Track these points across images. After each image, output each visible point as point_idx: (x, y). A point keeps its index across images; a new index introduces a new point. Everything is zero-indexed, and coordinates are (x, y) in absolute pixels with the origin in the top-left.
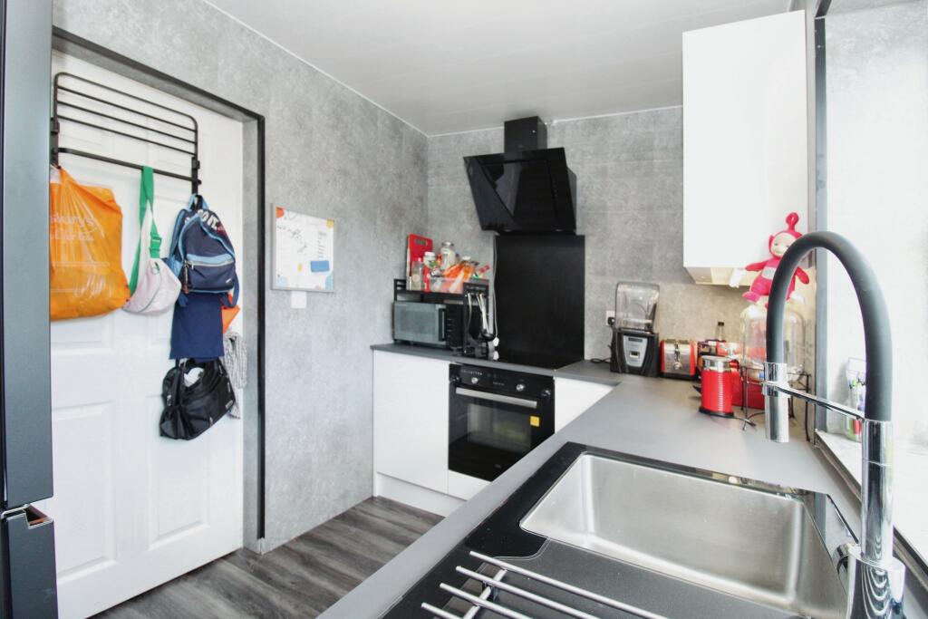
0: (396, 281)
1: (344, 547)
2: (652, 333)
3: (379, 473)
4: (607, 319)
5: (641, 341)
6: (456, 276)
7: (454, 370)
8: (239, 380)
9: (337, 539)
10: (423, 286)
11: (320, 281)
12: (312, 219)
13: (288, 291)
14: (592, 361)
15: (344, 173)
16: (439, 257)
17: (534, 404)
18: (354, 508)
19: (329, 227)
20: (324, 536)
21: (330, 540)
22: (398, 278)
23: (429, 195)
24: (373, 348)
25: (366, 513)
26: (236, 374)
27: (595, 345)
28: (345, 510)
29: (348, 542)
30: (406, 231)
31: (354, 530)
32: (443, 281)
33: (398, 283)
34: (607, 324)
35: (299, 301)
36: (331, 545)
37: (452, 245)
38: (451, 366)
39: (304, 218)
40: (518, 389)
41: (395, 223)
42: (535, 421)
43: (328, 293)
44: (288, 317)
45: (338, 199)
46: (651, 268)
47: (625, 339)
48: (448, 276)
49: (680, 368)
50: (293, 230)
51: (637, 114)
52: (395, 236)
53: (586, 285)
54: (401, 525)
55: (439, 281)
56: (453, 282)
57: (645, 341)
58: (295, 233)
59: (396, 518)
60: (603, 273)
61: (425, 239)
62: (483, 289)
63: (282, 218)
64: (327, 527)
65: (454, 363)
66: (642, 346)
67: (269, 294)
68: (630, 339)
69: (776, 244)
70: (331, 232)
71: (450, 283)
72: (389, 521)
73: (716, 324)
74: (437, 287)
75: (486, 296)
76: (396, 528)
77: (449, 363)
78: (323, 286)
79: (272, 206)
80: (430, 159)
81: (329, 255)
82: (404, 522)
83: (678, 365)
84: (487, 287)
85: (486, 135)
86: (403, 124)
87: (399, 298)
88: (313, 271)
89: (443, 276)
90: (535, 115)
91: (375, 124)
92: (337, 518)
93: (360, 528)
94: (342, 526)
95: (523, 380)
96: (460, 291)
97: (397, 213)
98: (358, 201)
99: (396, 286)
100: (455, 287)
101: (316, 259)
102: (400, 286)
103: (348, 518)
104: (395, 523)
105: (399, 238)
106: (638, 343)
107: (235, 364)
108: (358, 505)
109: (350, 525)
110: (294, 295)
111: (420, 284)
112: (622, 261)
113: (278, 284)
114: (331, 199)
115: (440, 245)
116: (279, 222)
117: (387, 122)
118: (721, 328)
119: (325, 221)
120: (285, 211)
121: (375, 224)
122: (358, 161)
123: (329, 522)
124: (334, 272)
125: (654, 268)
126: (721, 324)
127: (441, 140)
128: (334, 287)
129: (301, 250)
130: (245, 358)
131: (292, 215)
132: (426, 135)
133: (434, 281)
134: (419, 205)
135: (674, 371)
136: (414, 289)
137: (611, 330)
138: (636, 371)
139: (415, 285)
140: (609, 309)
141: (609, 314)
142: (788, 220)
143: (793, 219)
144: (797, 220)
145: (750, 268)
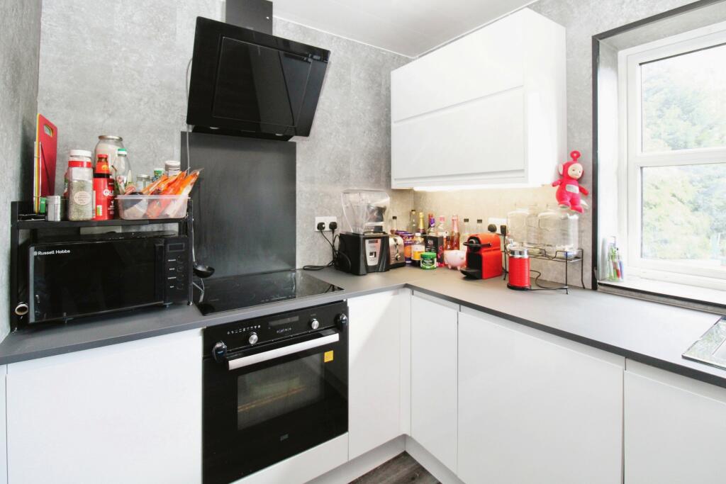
2: (383, 233)
4: (317, 226)
5: (377, 242)
6: (177, 191)
10: (96, 210)
27: (307, 252)
34: (317, 230)
46: (349, 176)
47: (367, 242)
53: (297, 193)
56: (173, 201)
57: (379, 241)
66: (377, 246)
68: (370, 242)
71: (167, 204)
74: (140, 210)
77: (200, 329)
83: (399, 256)
96: (183, 214)
106: (376, 244)
111: (90, 207)
135: (396, 262)
136: (74, 216)
137: (320, 234)
138: (374, 269)
139: (78, 211)
140: (318, 216)
141: (318, 220)
142: (572, 155)
143: (575, 155)
144: (578, 155)
145: (554, 185)
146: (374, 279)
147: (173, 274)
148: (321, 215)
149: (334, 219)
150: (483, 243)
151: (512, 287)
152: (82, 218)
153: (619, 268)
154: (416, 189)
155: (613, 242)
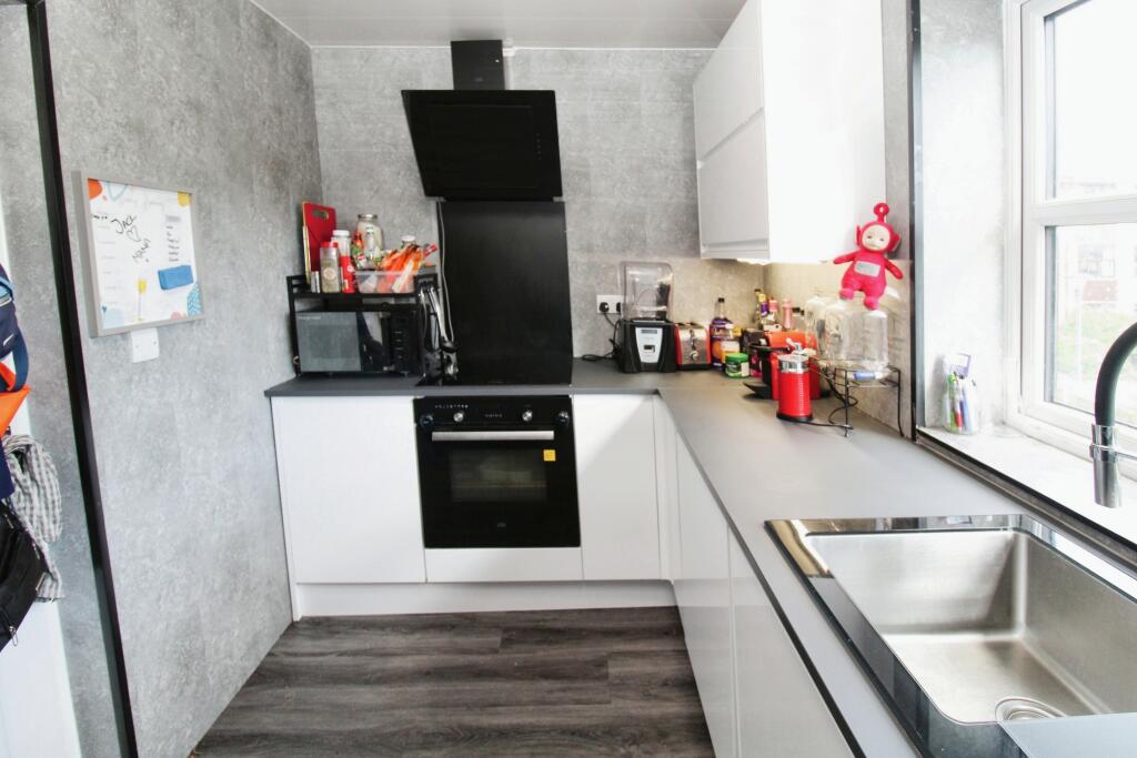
0: (289, 279)
1: (289, 730)
2: (667, 321)
3: (298, 584)
4: (598, 305)
5: (656, 332)
6: (401, 267)
7: (420, 408)
8: (49, 525)
9: (269, 722)
10: (341, 285)
11: (178, 302)
12: (153, 195)
13: (124, 334)
14: (586, 359)
15: (197, 107)
16: (356, 238)
17: (549, 435)
18: (270, 654)
19: (182, 205)
20: (246, 725)
21: (255, 729)
22: (291, 273)
23: (320, 139)
24: (270, 394)
25: (295, 655)
26: (40, 517)
27: (588, 338)
28: (258, 663)
29: (293, 717)
30: (294, 199)
31: (291, 692)
32: (380, 277)
33: (294, 282)
34: (599, 311)
35: (145, 347)
36: (265, 736)
37: (375, 217)
38: (416, 402)
39: (139, 195)
40: (525, 419)
41: (279, 185)
42: (550, 455)
43: (192, 322)
44: (130, 381)
45: (191, 153)
46: (645, 241)
47: (638, 330)
48: (389, 268)
49: (698, 358)
50: (121, 219)
51: (618, 52)
52: (281, 208)
53: (570, 265)
54: (365, 652)
55: (373, 276)
56: (398, 276)
57: (660, 331)
58: (125, 224)
59: (350, 644)
60: (589, 249)
61: (324, 208)
62: (431, 279)
63: (99, 198)
64: (241, 708)
65: (418, 397)
66: (656, 338)
67: (89, 348)
68: (644, 332)
69: (870, 237)
70: (185, 213)
71: (393, 280)
72: (341, 654)
73: (716, 300)
74: (370, 285)
75: (436, 289)
76: (361, 660)
77: (412, 398)
78: (183, 310)
79: (77, 176)
80: (316, 81)
81: (187, 256)
82: (368, 646)
83: (695, 354)
84: (435, 276)
85: (412, 56)
86: (275, 24)
87: (298, 306)
88: (163, 288)
89: (380, 269)
90: (495, 37)
91: (237, 23)
92: (250, 683)
93: (299, 685)
94: (266, 694)
95: (528, 406)
96: (409, 289)
97: (280, 170)
98: (223, 154)
99: (290, 287)
100: (402, 282)
101: (167, 265)
102: (298, 287)
103: (267, 675)
104: (355, 653)
105: (287, 210)
106: (654, 335)
107: (35, 497)
108: (276, 645)
109: (283, 687)
110: (136, 338)
111: (337, 282)
112: (611, 234)
113: (107, 324)
114: (179, 155)
115: (357, 219)
116: (96, 205)
117: (254, 21)
118: (722, 304)
119: (175, 196)
120: (103, 184)
121: (251, 191)
122: (216, 86)
123: (239, 695)
124: (198, 283)
125: (648, 240)
126: (721, 300)
127: (335, 55)
128: (202, 310)
129: (140, 254)
130: (55, 482)
131: (116, 189)
132: (307, 43)
133: (366, 278)
134: (308, 155)
135: (692, 362)
136: (325, 290)
137: (603, 318)
138: (650, 368)
139: (328, 285)
140: (600, 293)
141: (601, 299)
142: (876, 210)
143: (882, 210)
144: (887, 210)
145: (838, 261)
146: (649, 380)
147: (400, 345)
148: (605, 293)
149: (620, 299)
150: (773, 346)
151: (783, 416)
152: (331, 291)
153: (959, 411)
154: (740, 260)
155: (965, 365)
